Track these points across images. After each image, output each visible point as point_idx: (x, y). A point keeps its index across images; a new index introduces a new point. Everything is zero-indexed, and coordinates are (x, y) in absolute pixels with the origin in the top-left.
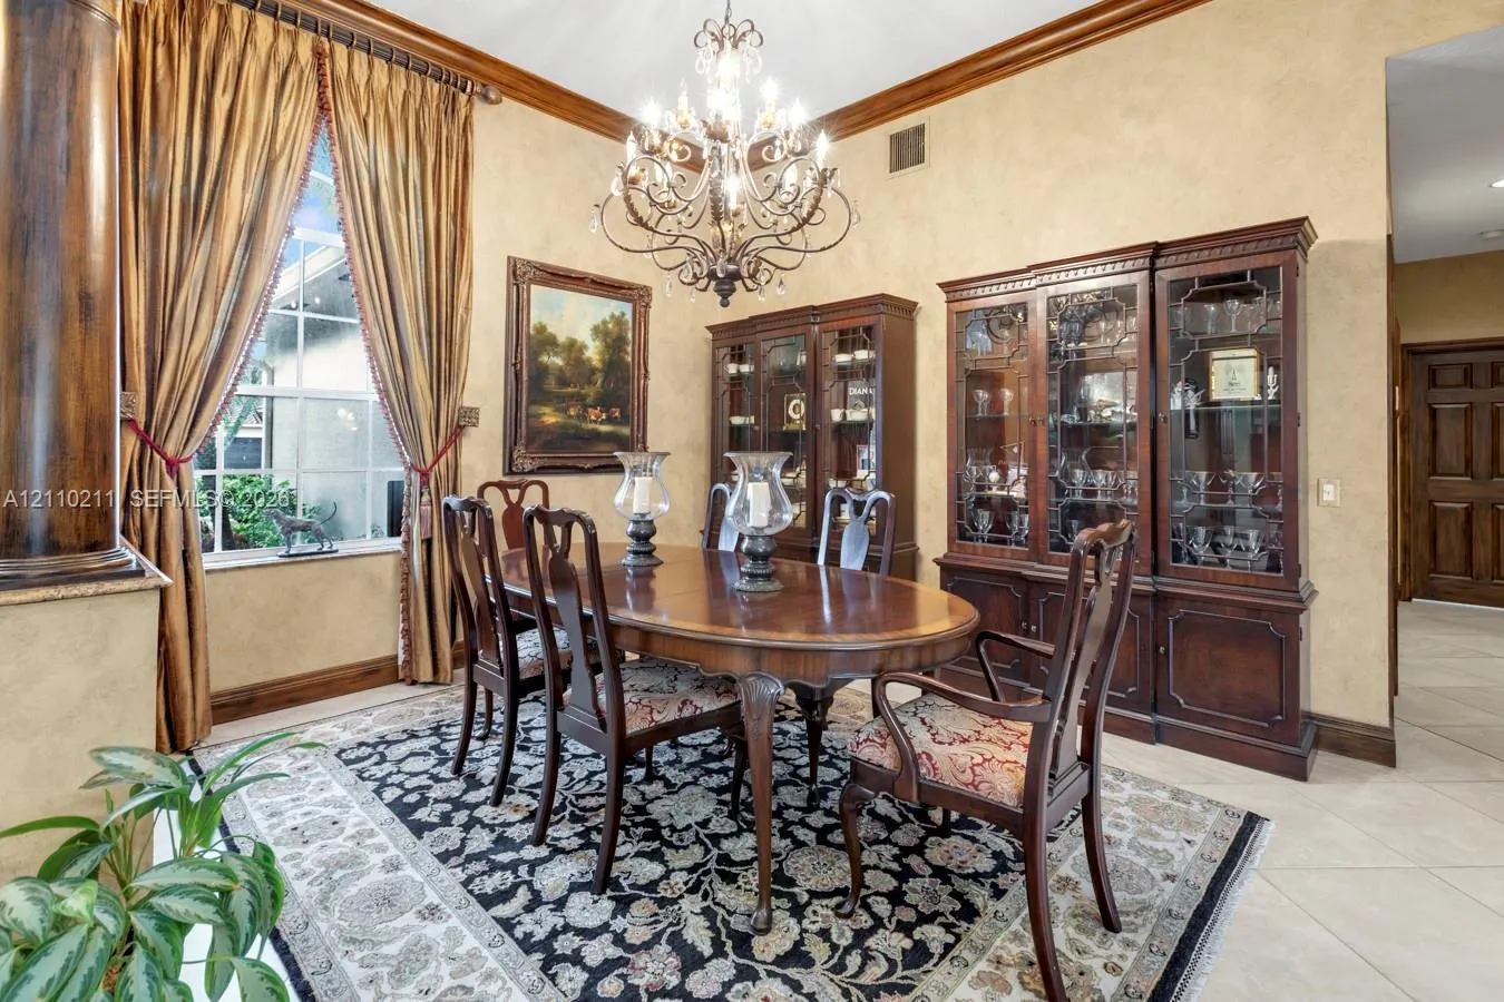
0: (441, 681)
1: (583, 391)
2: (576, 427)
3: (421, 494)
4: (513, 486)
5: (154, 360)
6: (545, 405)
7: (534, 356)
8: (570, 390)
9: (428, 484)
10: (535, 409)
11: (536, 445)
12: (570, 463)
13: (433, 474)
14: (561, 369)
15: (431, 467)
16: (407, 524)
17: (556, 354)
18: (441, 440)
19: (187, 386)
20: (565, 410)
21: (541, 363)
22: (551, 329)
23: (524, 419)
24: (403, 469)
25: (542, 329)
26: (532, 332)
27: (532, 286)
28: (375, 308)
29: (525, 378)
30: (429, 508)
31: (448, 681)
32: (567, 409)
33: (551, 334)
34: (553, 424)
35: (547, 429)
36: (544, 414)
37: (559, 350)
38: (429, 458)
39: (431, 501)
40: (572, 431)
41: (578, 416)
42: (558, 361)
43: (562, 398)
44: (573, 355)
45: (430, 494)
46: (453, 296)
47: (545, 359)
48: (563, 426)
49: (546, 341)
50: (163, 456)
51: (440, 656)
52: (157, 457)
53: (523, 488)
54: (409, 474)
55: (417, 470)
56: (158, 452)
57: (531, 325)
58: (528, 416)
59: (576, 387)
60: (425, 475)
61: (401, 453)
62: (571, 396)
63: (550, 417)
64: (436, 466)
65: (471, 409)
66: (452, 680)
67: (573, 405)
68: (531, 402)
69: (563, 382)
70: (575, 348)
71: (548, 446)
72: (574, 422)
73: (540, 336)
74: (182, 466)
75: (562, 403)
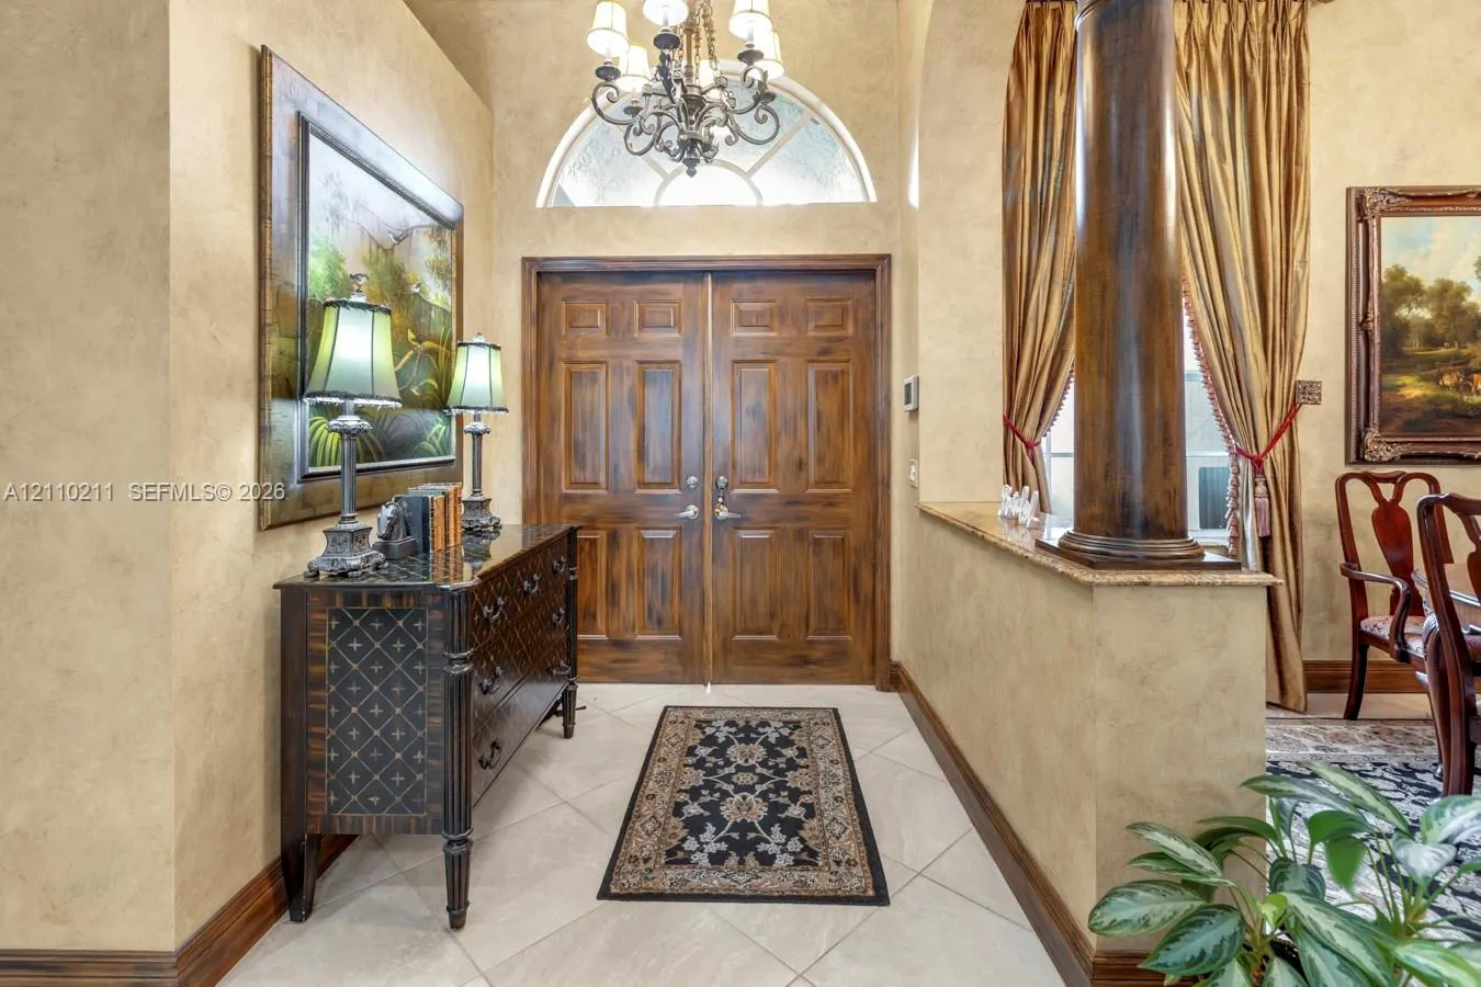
0: (1291, 704)
1: (1465, 352)
2: (1453, 401)
3: (1255, 484)
4: (1386, 479)
5: (1012, 353)
6: (1405, 374)
7: (1388, 309)
8: (1443, 351)
9: (1263, 473)
10: (1391, 379)
11: (1392, 427)
12: (1449, 450)
13: (1268, 460)
14: (1428, 325)
15: (1265, 454)
16: (1235, 517)
17: (1419, 305)
18: (1276, 422)
19: (1041, 373)
20: (1437, 379)
21: (1398, 319)
22: (1411, 272)
23: (1377, 393)
24: (1227, 454)
25: (1398, 273)
26: (1384, 280)
27: (1383, 219)
28: (1199, 277)
29: (1377, 339)
30: (1267, 500)
31: (1302, 708)
32: (1441, 376)
33: (1411, 278)
34: (1417, 398)
35: (1410, 405)
36: (1404, 385)
37: (1425, 297)
38: (1263, 442)
39: (1269, 493)
40: (1448, 407)
41: (1457, 387)
42: (1425, 314)
43: (1431, 363)
44: (1447, 303)
45: (1266, 484)
46: (1288, 250)
47: (1403, 312)
48: (1432, 401)
49: (1406, 289)
50: (1023, 440)
51: (1288, 676)
52: (1018, 440)
53: (1400, 482)
54: (1236, 460)
55: (1247, 456)
56: (1018, 435)
57: (1383, 270)
58: (1382, 388)
59: (1453, 345)
60: (1257, 464)
61: (1227, 437)
62: (1446, 360)
63: (1413, 389)
64: (1271, 452)
65: (1311, 384)
66: (1306, 709)
67: (1450, 373)
68: (1385, 370)
69: (1432, 340)
70: (1451, 293)
71: (1410, 427)
72: (1450, 394)
73: (1398, 284)
74: (1035, 448)
75: (1429, 369)
